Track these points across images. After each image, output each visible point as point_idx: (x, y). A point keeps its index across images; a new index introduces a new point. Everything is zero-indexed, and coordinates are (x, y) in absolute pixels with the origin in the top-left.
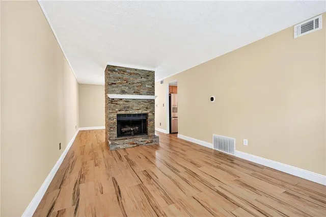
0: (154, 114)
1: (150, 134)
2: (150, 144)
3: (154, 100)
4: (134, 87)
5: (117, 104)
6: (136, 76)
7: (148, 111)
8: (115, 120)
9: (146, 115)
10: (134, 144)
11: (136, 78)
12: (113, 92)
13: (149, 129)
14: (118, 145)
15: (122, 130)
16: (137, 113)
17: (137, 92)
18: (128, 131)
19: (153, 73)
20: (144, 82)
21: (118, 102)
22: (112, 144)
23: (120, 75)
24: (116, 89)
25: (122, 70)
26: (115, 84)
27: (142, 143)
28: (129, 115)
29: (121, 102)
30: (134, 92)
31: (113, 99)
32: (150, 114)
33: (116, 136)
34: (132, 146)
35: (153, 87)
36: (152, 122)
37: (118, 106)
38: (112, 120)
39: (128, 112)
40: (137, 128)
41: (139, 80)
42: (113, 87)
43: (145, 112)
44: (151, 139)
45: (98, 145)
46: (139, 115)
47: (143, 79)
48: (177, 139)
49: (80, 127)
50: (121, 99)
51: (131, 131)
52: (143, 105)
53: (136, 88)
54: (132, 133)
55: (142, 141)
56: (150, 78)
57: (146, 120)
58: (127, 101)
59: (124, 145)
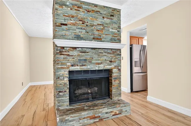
0: (120, 70)
1: (115, 99)
2: (118, 116)
3: (120, 50)
4: (93, 30)
5: (68, 55)
6: (96, 15)
7: (112, 66)
8: (66, 80)
9: (109, 71)
10: (95, 118)
11: (96, 18)
12: (63, 37)
13: (114, 91)
14: (70, 121)
15: (76, 92)
16: (97, 69)
17: (98, 39)
18: (84, 94)
19: (119, 11)
20: (107, 24)
21: (71, 53)
22: (61, 121)
23: (73, 12)
24: (67, 33)
25: (76, 5)
26: (66, 25)
27: (106, 116)
28: (86, 72)
29: (75, 53)
30: (94, 38)
31: (63, 48)
32: (115, 70)
33: (68, 103)
34: (92, 121)
35: (118, 31)
36: (117, 82)
37: (70, 59)
38: (61, 80)
39: (85, 68)
40: (96, 89)
41: (100, 21)
42: (63, 30)
43: (108, 67)
44: (119, 109)
45: (44, 113)
46: (100, 71)
47: (107, 21)
48: (147, 102)
49: (31, 81)
50: (75, 48)
51: (88, 93)
52: (105, 57)
53: (96, 33)
54: (90, 96)
55: (106, 113)
56: (115, 19)
57: (108, 78)
58: (83, 51)
59: (81, 121)
